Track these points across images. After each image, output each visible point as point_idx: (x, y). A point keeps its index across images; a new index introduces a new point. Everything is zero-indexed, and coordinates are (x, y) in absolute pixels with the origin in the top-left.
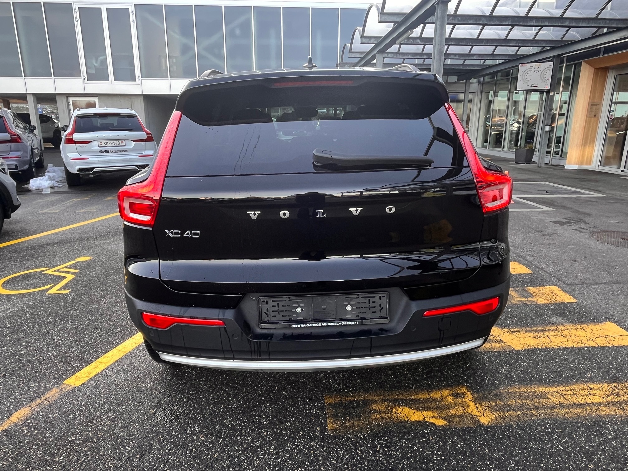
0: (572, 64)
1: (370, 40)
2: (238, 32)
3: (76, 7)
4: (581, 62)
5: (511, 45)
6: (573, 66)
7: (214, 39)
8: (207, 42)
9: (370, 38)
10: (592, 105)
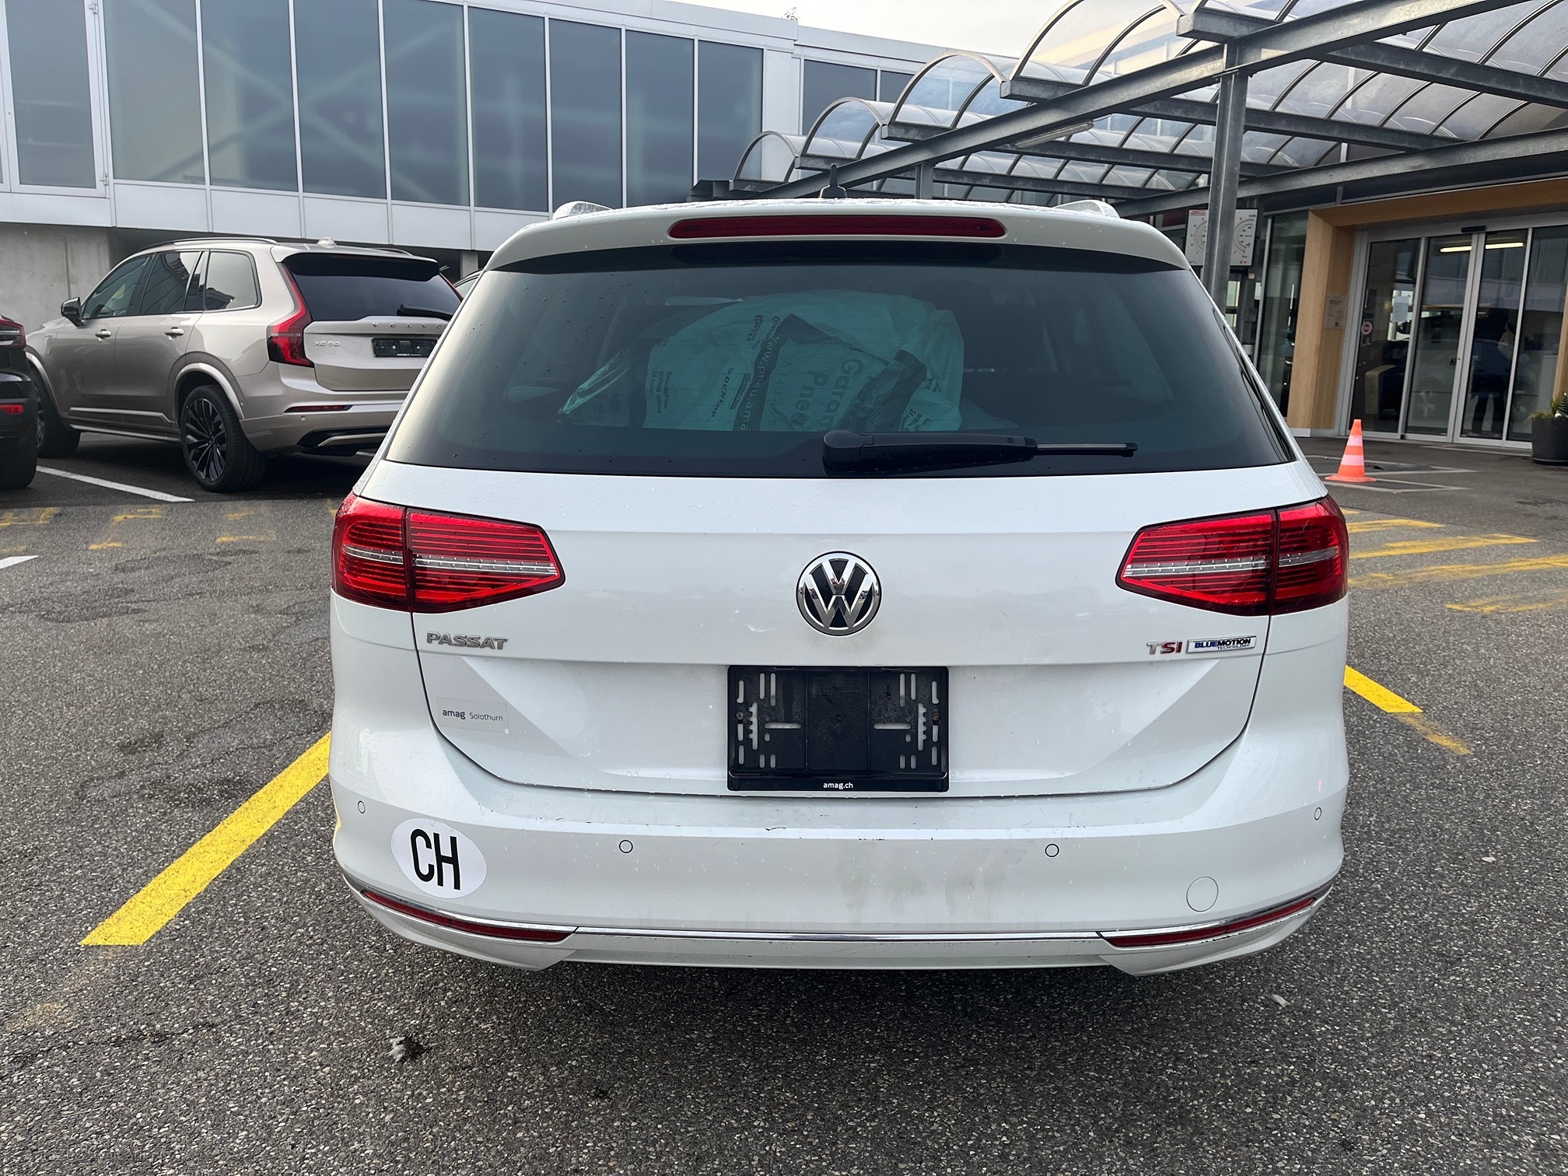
0: (1267, 217)
1: (907, 131)
4: (1306, 211)
5: (1180, 166)
6: (1270, 221)
9: (907, 126)
10: (1332, 302)
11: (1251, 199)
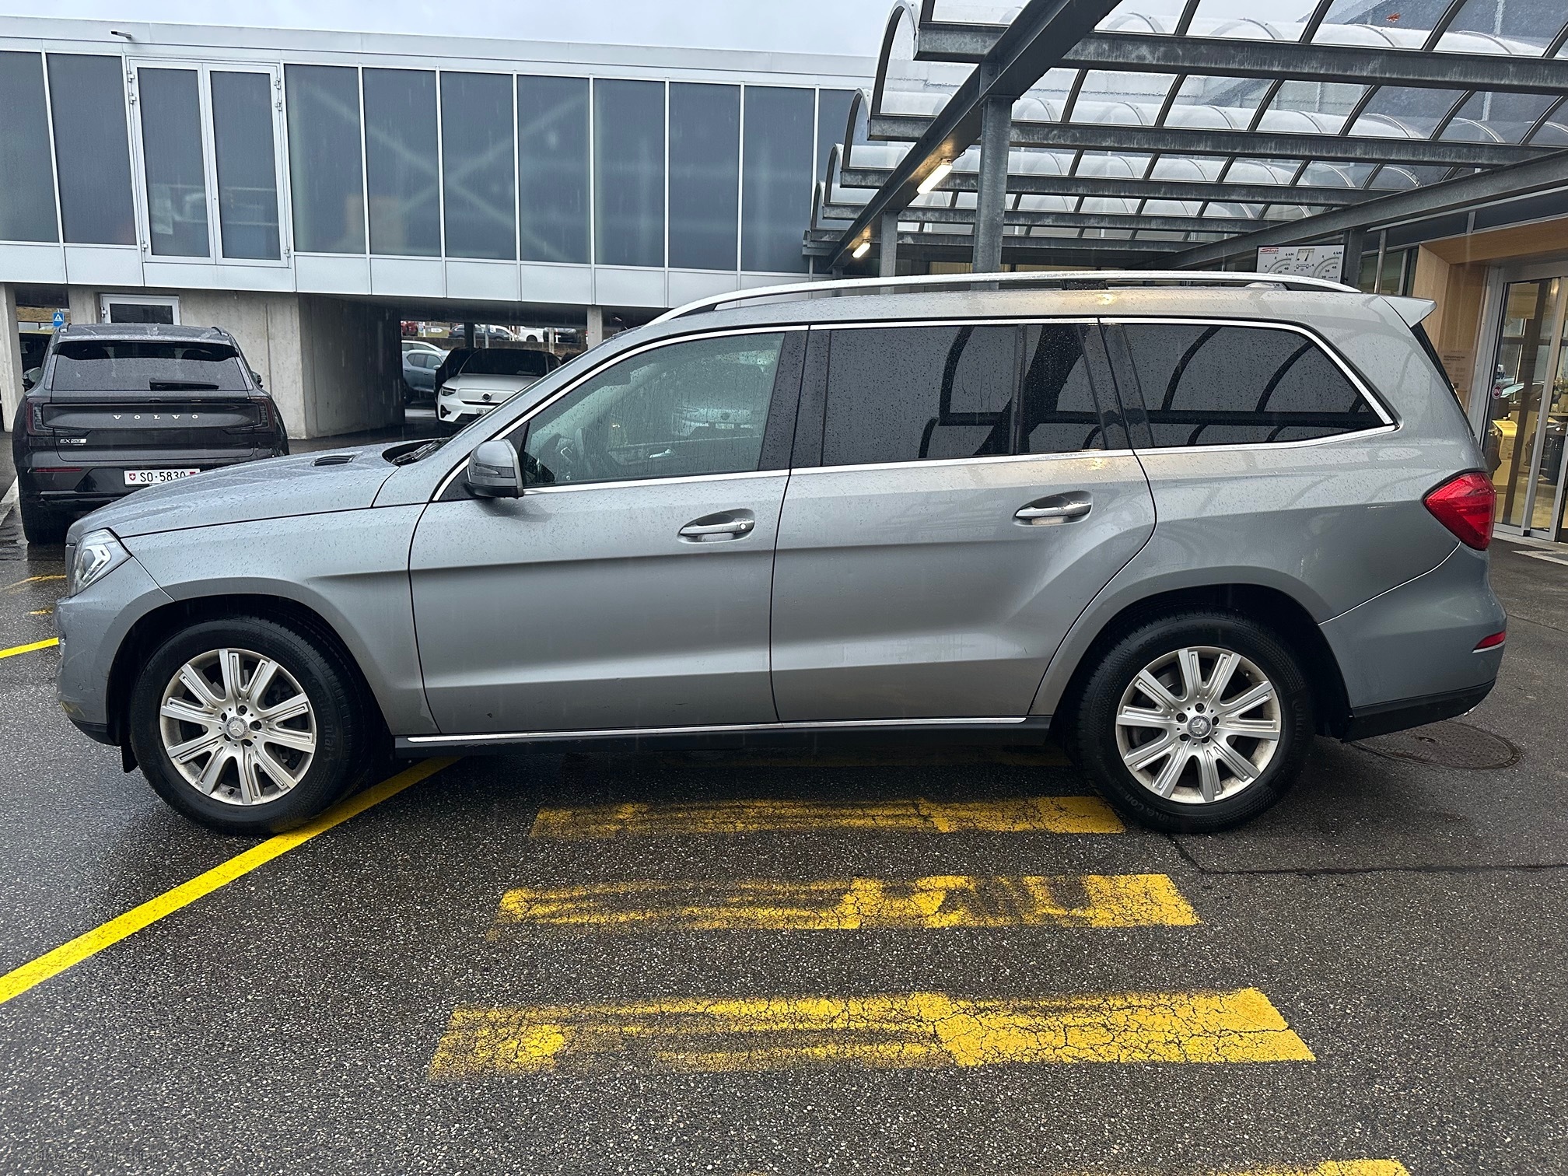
1: (864, 178)
2: (553, 139)
3: (130, 68)
4: (1418, 247)
5: (1234, 198)
7: (488, 157)
8: (468, 165)
9: (865, 172)
10: (1448, 358)
11: (1347, 231)
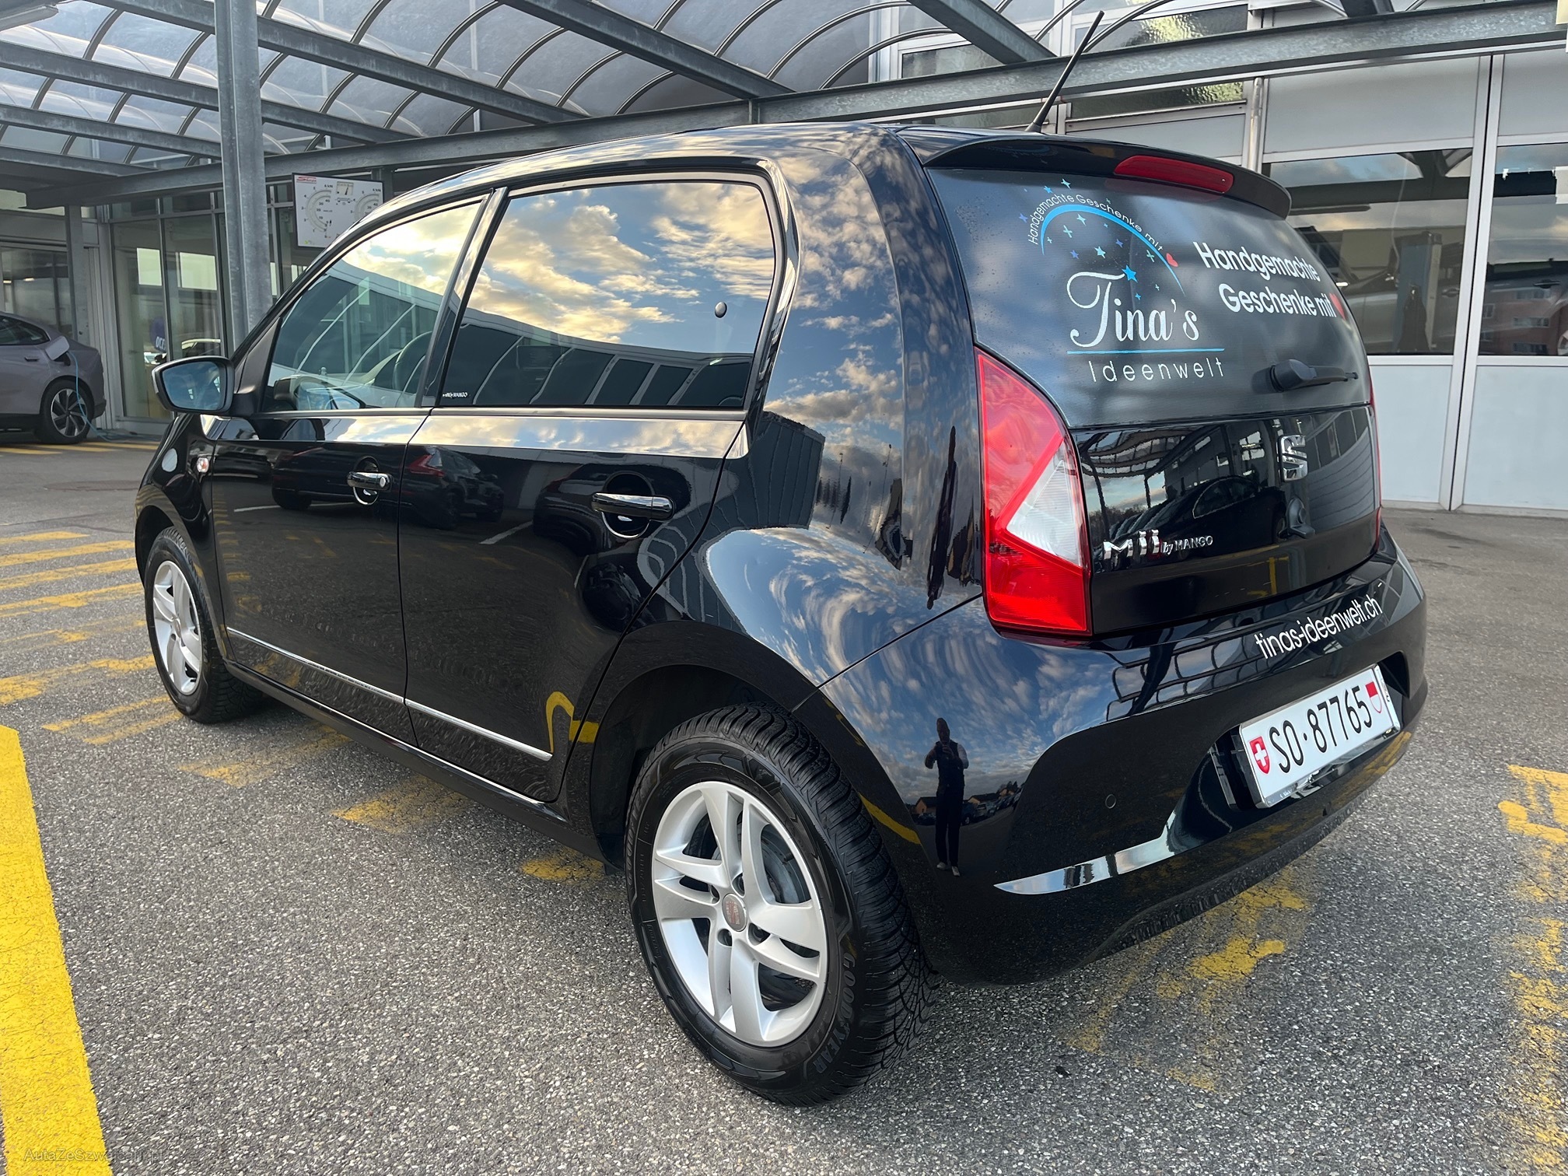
11: (375, 169)
